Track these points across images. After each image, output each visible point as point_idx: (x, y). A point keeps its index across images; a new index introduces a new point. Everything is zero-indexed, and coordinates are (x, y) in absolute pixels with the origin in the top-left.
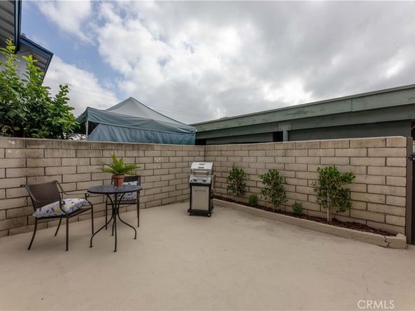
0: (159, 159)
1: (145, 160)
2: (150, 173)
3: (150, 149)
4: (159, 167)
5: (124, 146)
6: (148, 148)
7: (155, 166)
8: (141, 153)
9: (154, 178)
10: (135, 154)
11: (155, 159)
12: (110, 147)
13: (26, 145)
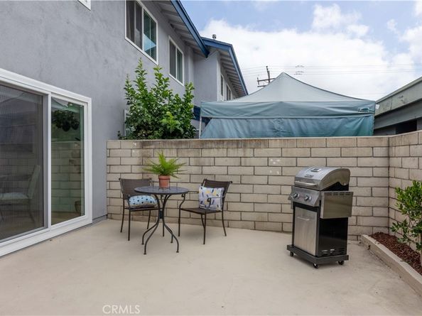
0: (278, 160)
1: (254, 161)
2: (263, 180)
3: (262, 146)
4: (278, 173)
5: (225, 143)
6: (259, 144)
7: (271, 171)
8: (249, 152)
9: (269, 189)
10: (240, 152)
11: (271, 160)
12: (209, 145)
13: (143, 145)
